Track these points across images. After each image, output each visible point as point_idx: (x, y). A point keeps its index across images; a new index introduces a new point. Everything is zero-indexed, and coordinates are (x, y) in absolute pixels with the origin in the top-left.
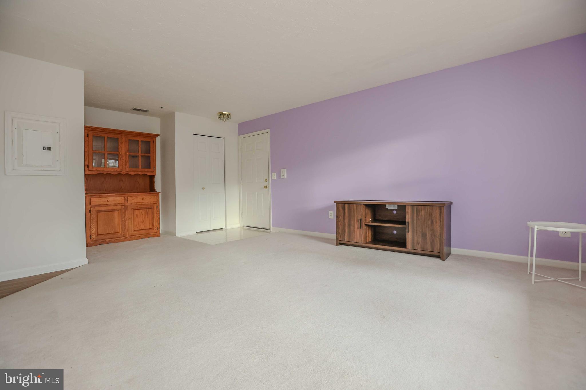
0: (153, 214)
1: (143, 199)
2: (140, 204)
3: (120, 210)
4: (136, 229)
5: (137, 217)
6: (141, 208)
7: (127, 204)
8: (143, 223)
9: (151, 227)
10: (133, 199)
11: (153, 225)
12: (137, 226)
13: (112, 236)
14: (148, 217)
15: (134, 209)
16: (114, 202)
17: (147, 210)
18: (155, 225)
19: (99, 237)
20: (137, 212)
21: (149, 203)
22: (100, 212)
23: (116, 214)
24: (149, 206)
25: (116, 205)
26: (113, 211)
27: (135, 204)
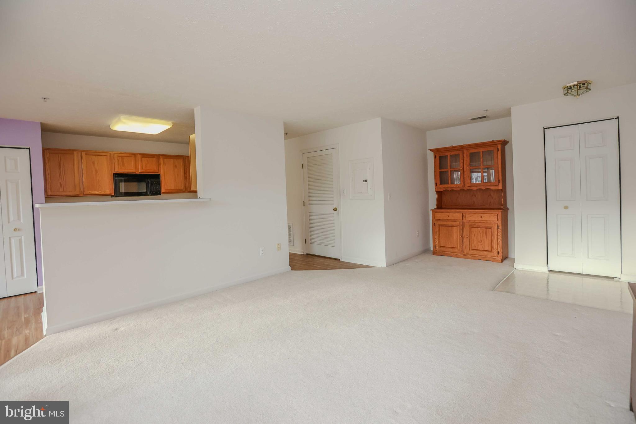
0: (492, 235)
1: (481, 217)
2: (479, 222)
3: (458, 226)
4: (473, 248)
5: (475, 235)
6: (479, 226)
7: (465, 221)
8: (481, 242)
9: (490, 249)
10: (470, 216)
11: (492, 247)
12: (475, 245)
13: (451, 250)
14: (486, 238)
15: (471, 227)
16: (452, 218)
17: (486, 229)
18: (494, 248)
19: (442, 249)
20: (474, 230)
21: (488, 222)
22: (443, 226)
23: (455, 229)
24: (488, 226)
25: (455, 221)
26: (452, 226)
27: (474, 221)
